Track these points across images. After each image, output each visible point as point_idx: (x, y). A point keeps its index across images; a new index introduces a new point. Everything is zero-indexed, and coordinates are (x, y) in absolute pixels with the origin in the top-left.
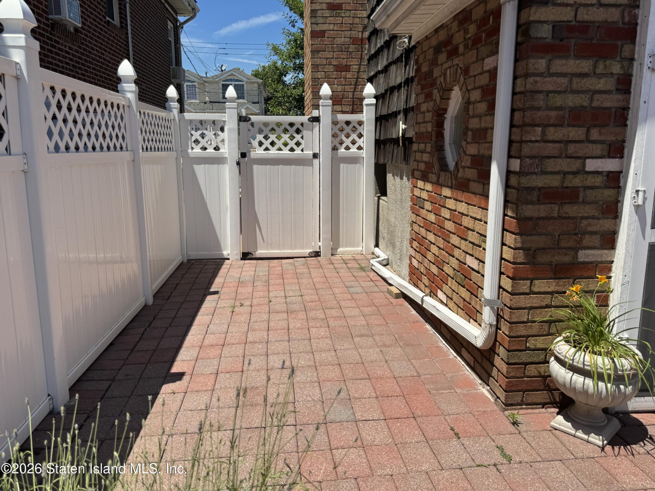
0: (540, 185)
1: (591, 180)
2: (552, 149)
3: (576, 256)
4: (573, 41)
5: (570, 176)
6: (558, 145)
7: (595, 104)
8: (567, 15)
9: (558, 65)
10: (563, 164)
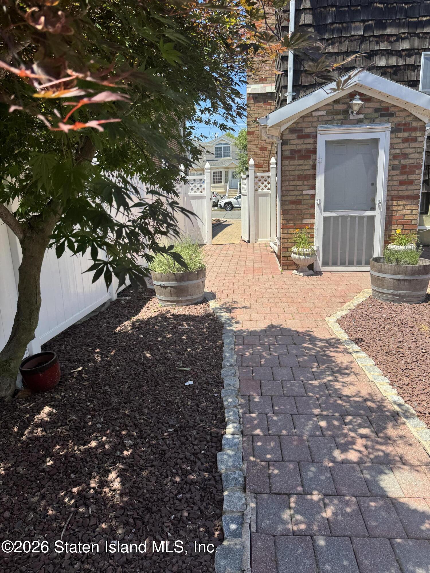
0: (289, 199)
1: (305, 197)
2: (291, 188)
3: (302, 222)
4: (297, 155)
5: (298, 196)
6: (294, 187)
7: (305, 174)
8: (294, 147)
9: (292, 162)
10: (296, 193)
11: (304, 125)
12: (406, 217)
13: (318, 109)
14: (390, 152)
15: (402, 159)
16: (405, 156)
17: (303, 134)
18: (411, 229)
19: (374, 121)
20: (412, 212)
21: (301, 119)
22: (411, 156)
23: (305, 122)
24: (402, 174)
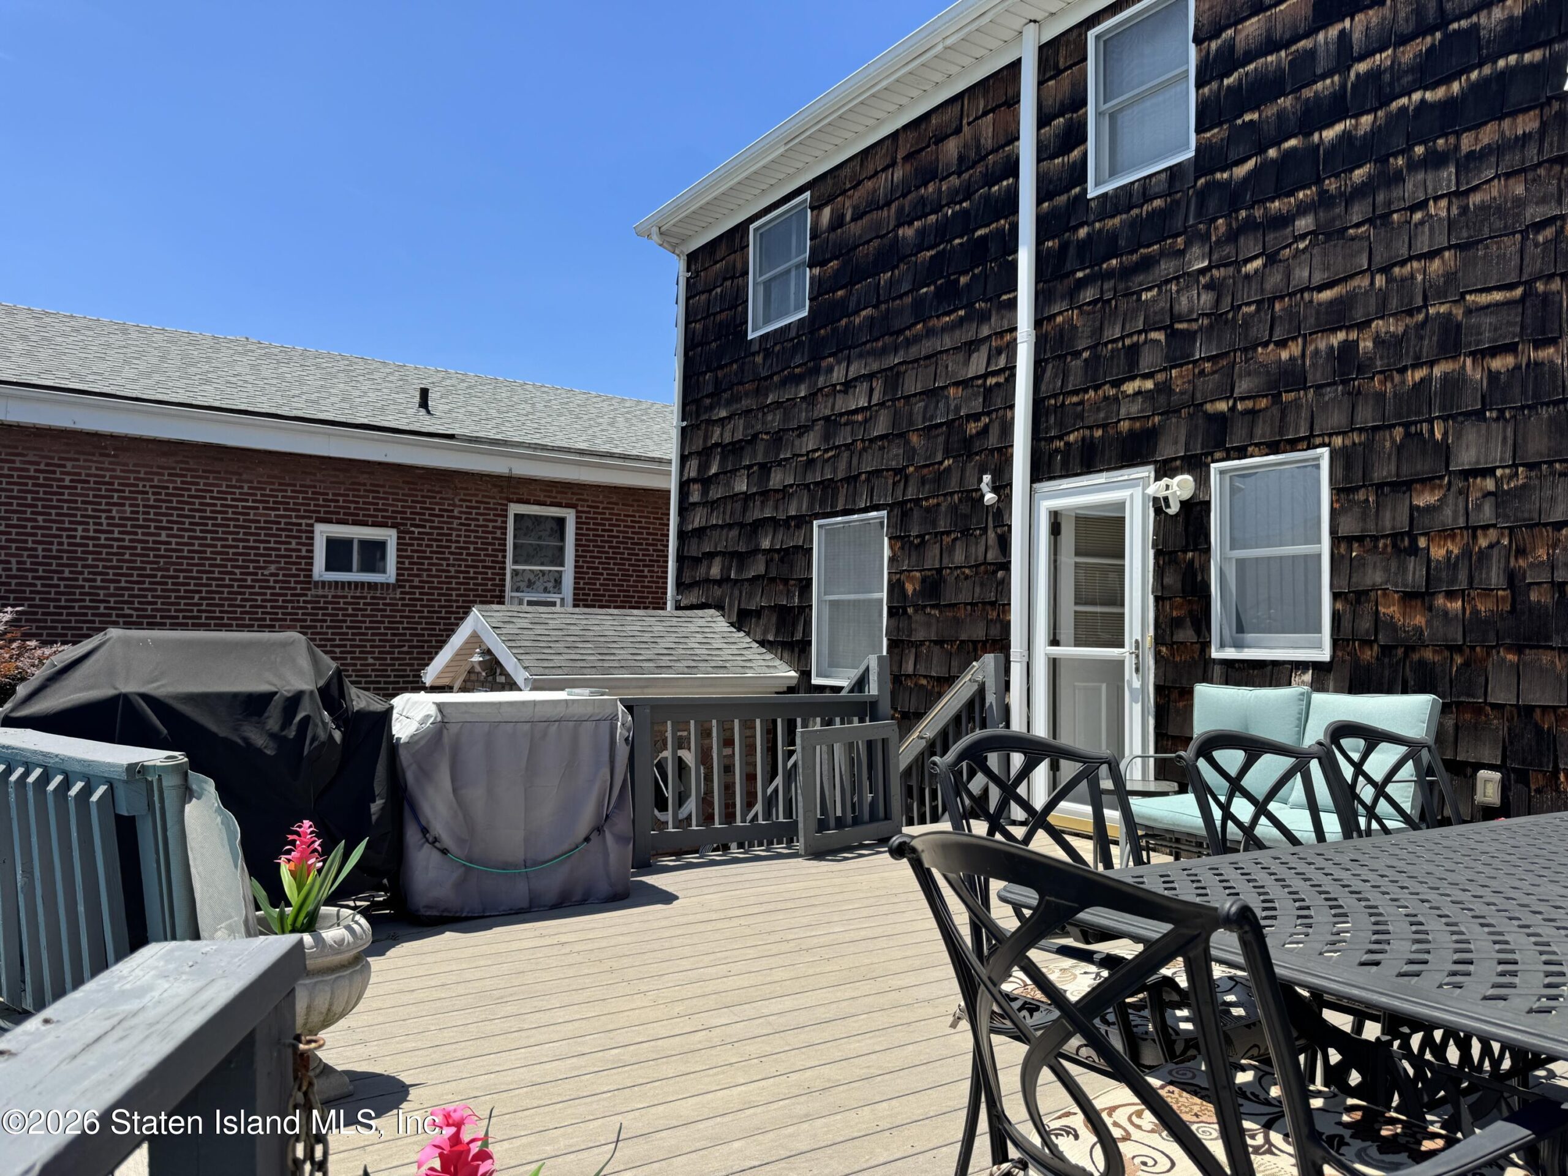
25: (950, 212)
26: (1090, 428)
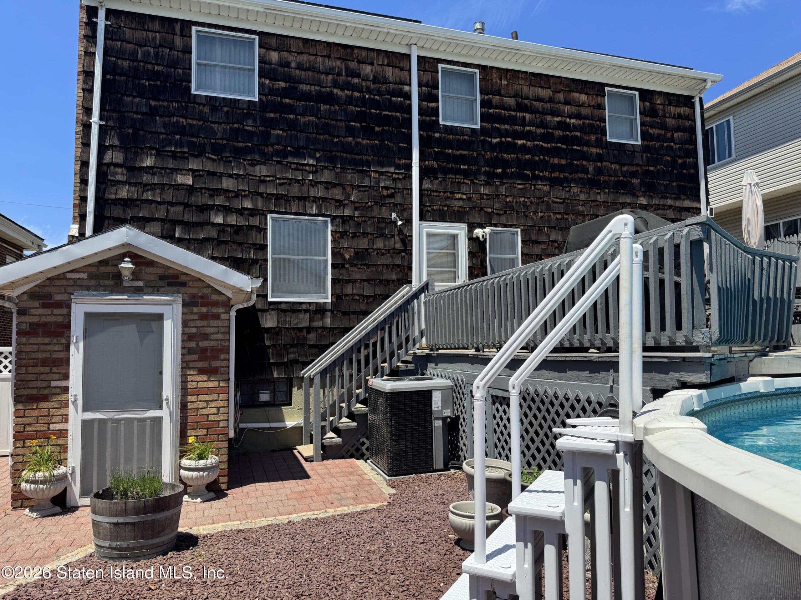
0: (26, 394)
1: (54, 391)
2: (30, 377)
3: (49, 427)
4: (40, 330)
5: (43, 389)
6: (35, 375)
7: (53, 356)
8: (35, 319)
9: (33, 340)
10: (39, 384)
11: (52, 290)
12: (211, 418)
13: (76, 269)
14: (183, 331)
15: (201, 341)
16: (205, 337)
17: (52, 301)
18: (218, 435)
19: (158, 291)
20: (218, 410)
21: (48, 282)
22: (212, 337)
23: (54, 286)
24: (201, 359)
25: (367, 96)
26: (442, 206)
